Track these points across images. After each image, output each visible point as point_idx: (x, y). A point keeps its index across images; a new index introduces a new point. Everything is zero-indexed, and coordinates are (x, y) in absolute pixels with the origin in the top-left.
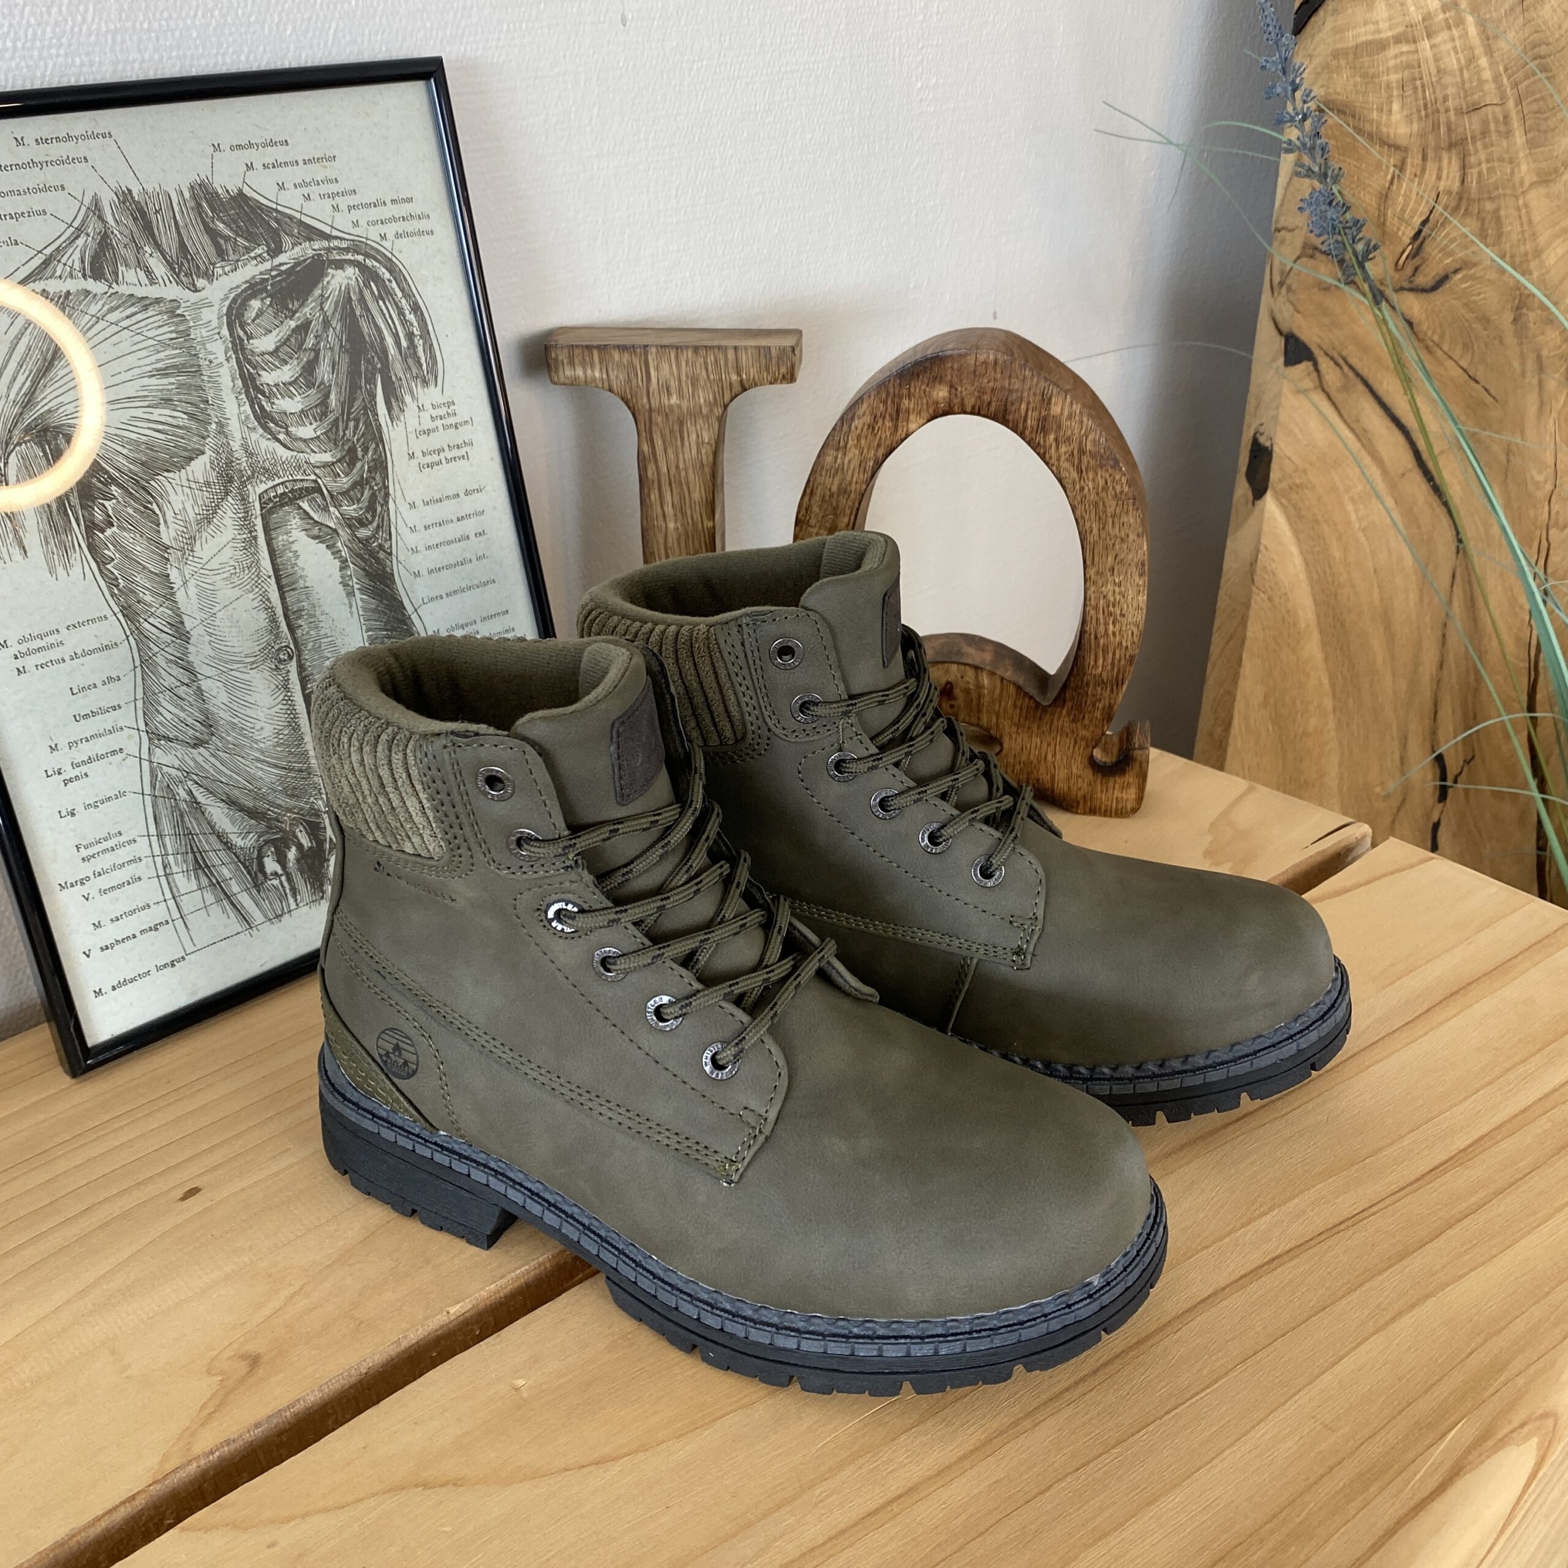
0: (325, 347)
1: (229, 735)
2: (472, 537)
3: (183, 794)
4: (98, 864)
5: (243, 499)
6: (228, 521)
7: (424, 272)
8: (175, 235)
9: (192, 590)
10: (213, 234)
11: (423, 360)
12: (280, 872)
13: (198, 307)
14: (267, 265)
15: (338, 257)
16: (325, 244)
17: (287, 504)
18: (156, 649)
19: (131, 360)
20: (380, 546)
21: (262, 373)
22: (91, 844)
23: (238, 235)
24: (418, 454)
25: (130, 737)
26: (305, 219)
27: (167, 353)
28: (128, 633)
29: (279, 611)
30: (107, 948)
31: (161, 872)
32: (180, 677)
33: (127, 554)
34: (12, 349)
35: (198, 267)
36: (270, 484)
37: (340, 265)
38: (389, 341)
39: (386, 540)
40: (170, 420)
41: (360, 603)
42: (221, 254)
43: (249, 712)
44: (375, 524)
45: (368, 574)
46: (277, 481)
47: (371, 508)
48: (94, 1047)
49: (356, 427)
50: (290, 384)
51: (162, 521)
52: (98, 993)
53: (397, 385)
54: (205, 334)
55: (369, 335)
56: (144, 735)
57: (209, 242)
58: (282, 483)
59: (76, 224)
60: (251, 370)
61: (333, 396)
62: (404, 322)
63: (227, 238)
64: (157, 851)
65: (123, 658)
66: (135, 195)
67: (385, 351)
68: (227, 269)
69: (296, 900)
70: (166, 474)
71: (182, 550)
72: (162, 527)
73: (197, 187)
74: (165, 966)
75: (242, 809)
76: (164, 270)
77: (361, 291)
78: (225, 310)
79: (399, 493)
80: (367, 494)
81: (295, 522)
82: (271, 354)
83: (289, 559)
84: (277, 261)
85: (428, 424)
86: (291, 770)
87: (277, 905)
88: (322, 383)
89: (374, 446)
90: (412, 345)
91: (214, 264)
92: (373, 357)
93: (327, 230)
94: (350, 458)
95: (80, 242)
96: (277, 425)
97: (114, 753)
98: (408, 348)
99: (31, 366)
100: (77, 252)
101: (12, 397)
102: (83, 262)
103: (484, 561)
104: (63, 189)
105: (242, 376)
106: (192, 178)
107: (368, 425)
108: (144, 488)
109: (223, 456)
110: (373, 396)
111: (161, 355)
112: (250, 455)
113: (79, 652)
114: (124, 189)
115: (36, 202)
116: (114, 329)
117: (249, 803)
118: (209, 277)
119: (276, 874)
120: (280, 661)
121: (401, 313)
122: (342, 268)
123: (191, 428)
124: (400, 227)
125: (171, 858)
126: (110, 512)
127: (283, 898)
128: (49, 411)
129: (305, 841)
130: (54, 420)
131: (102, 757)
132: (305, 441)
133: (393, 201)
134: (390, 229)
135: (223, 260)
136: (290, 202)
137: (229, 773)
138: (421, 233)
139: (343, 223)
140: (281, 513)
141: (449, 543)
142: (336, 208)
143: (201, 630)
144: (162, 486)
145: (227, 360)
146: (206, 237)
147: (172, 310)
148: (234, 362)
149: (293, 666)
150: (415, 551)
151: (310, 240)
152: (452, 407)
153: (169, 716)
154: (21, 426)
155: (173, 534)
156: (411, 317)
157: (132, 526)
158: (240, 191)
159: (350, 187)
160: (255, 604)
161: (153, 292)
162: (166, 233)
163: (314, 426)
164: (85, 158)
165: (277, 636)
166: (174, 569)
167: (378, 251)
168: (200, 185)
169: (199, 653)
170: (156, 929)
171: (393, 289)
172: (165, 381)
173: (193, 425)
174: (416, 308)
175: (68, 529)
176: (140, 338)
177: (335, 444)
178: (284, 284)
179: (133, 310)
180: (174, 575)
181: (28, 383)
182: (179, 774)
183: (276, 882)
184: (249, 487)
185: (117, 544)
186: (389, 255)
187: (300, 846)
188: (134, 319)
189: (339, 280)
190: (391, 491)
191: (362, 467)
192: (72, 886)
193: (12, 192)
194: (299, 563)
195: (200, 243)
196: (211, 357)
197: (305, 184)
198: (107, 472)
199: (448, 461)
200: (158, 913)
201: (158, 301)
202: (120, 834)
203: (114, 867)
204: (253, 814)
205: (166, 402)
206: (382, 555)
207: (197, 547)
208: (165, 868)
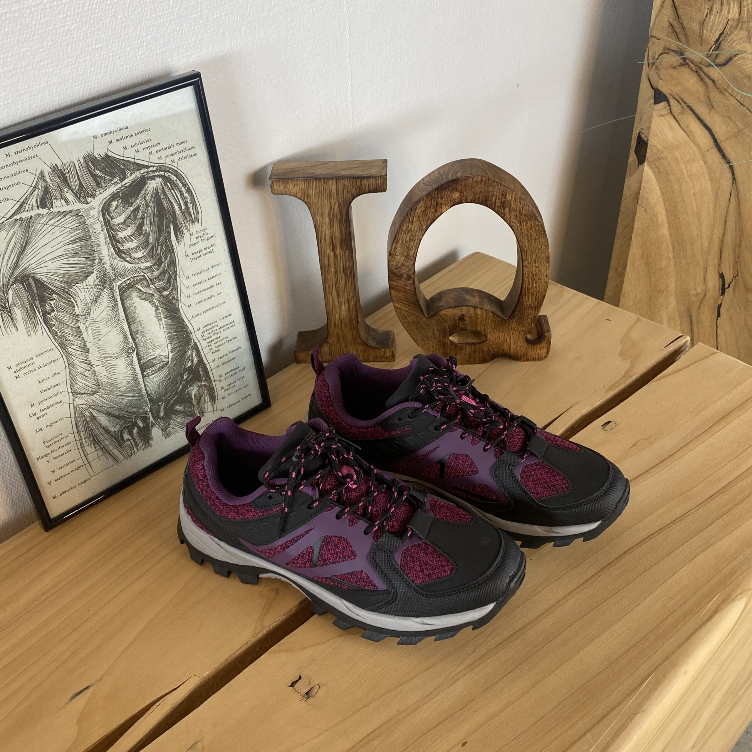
0: (147, 216)
1: (107, 387)
2: (215, 286)
3: (88, 414)
4: (52, 448)
5: (111, 289)
6: (105, 300)
7: (192, 173)
8: (77, 181)
9: (90, 331)
10: (94, 176)
11: (192, 212)
12: (130, 438)
13: (88, 210)
14: (120, 185)
15: (152, 175)
16: (146, 170)
17: (131, 288)
18: (75, 358)
19: (60, 239)
20: (173, 298)
21: (119, 233)
22: (50, 441)
23: (106, 175)
24: (190, 254)
25: (64, 396)
26: (137, 161)
27: (76, 233)
28: (62, 354)
29: (128, 333)
30: (58, 480)
31: (79, 446)
32: (85, 367)
33: (61, 322)
34: (8, 245)
35: (88, 193)
36: (123, 280)
37: (153, 178)
38: (177, 208)
39: (176, 294)
40: (78, 262)
41: (164, 323)
42: (98, 185)
43: (116, 377)
44: (171, 289)
45: (168, 310)
46: (126, 278)
47: (169, 282)
48: (54, 519)
49: (161, 248)
50: (131, 236)
51: (76, 305)
52: (54, 497)
53: (180, 226)
54: (92, 221)
55: (167, 207)
56: (71, 394)
57: (93, 181)
58: (128, 279)
59: (33, 185)
60: (114, 233)
61: (151, 237)
62: (183, 198)
63: (101, 177)
64: (77, 438)
65: (61, 365)
66: (59, 166)
67: (174, 213)
68: (101, 191)
69: (137, 449)
70: (77, 285)
71: (85, 315)
72: (76, 308)
73: (87, 157)
74: (82, 483)
75: (114, 416)
76: (73, 198)
77: (163, 188)
78: (101, 209)
79: (181, 273)
80: (167, 276)
81: (135, 294)
82: (122, 224)
83: (132, 311)
84: (124, 183)
85: (194, 240)
86: (134, 397)
87: (129, 452)
88: (146, 232)
89: (170, 255)
90: (187, 207)
91: (95, 190)
92: (169, 217)
93: (147, 164)
94: (159, 263)
95: (35, 193)
96: (125, 254)
97: (58, 403)
98: (185, 209)
99: (16, 251)
100: (35, 198)
101: (9, 266)
102: (37, 202)
103: (220, 295)
104: (27, 170)
105: (109, 236)
106: (84, 153)
107: (167, 246)
108: (67, 293)
109: (102, 272)
110: (169, 233)
111: (73, 234)
112: (113, 269)
113: (42, 366)
114: (54, 165)
115: (15, 179)
116: (52, 227)
117: (116, 413)
118: (93, 196)
119: (128, 440)
120: (129, 353)
121: (182, 194)
122: (154, 179)
123: (87, 263)
124: (181, 155)
125: (83, 440)
126: (53, 306)
127: (131, 448)
128: (25, 268)
129: (141, 424)
130: (27, 272)
131: (53, 405)
132: (138, 259)
133: (178, 144)
134: (176, 158)
135: (100, 188)
136: (130, 155)
137: (107, 402)
138: (191, 156)
139: (154, 159)
140: (128, 292)
141: (204, 290)
142: (151, 153)
143: (94, 347)
144: (75, 290)
145: (103, 230)
146: (91, 179)
147: (77, 214)
148: (105, 231)
149: (134, 355)
150: (189, 296)
151: (139, 170)
152: (206, 231)
153: (81, 384)
154: (13, 277)
155: (80, 309)
156: (186, 195)
157: (63, 310)
158: (106, 154)
159: (157, 142)
160: (118, 332)
161: (68, 208)
162: (73, 181)
163: (142, 252)
164: (37, 156)
165: (127, 343)
166: (82, 324)
167: (170, 168)
168: (88, 156)
169: (93, 357)
170: (78, 469)
171: (178, 184)
172: (75, 245)
173: (88, 262)
174: (189, 190)
175: (35, 316)
176: (64, 228)
177: (152, 257)
178: (127, 192)
179: (60, 218)
180: (82, 326)
181: (16, 258)
182: (86, 406)
183: (129, 443)
184: (114, 283)
185: (57, 319)
186: (176, 169)
187: (139, 427)
188: (60, 221)
189: (152, 185)
190: (178, 272)
191: (164, 265)
192: (42, 458)
193: (5, 177)
194: (137, 311)
195: (89, 182)
196: (95, 231)
197: (136, 145)
198: (51, 289)
199: (204, 255)
200: (79, 463)
201: (71, 211)
202: (62, 434)
203: (60, 448)
204: (118, 417)
205: (76, 254)
206: (174, 301)
207: (91, 313)
208: (81, 445)
